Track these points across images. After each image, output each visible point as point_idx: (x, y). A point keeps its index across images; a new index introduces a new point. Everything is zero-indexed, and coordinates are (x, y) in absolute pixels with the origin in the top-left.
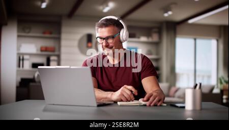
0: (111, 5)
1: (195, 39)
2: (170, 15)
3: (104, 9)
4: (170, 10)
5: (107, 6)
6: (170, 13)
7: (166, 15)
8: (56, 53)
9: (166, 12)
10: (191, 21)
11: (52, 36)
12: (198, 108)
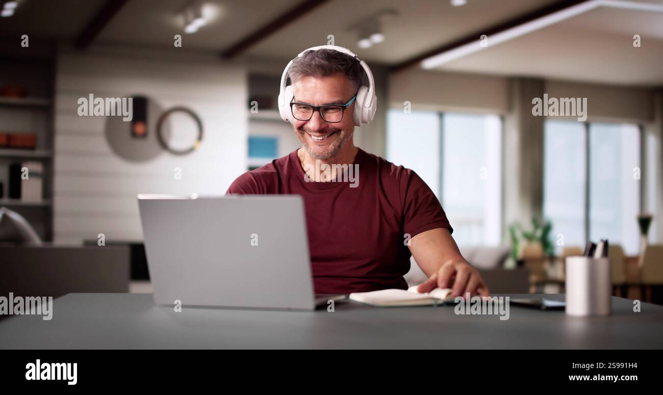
0: (209, 14)
1: (441, 115)
2: (375, 46)
3: (188, 23)
4: (377, 31)
5: (198, 15)
6: (377, 38)
7: (365, 44)
8: (40, 152)
9: (366, 35)
10: (430, 64)
11: (28, 101)
12: (603, 309)
